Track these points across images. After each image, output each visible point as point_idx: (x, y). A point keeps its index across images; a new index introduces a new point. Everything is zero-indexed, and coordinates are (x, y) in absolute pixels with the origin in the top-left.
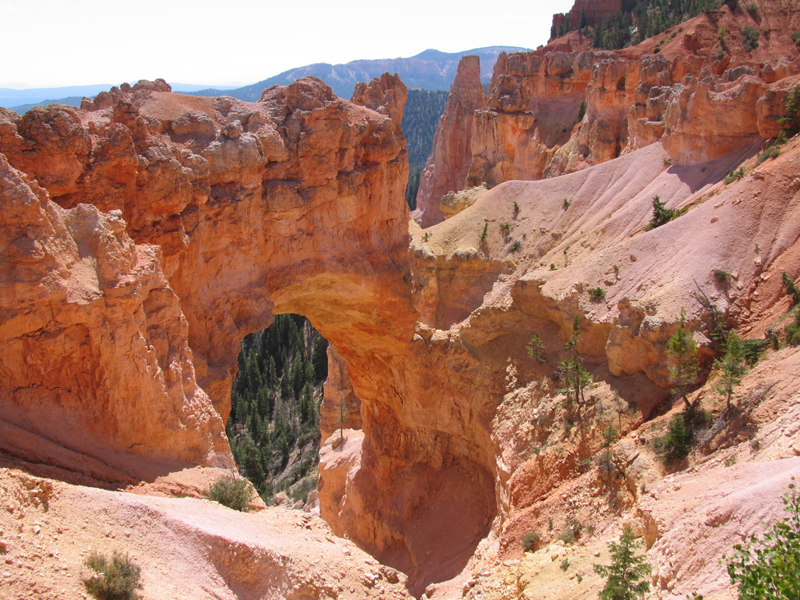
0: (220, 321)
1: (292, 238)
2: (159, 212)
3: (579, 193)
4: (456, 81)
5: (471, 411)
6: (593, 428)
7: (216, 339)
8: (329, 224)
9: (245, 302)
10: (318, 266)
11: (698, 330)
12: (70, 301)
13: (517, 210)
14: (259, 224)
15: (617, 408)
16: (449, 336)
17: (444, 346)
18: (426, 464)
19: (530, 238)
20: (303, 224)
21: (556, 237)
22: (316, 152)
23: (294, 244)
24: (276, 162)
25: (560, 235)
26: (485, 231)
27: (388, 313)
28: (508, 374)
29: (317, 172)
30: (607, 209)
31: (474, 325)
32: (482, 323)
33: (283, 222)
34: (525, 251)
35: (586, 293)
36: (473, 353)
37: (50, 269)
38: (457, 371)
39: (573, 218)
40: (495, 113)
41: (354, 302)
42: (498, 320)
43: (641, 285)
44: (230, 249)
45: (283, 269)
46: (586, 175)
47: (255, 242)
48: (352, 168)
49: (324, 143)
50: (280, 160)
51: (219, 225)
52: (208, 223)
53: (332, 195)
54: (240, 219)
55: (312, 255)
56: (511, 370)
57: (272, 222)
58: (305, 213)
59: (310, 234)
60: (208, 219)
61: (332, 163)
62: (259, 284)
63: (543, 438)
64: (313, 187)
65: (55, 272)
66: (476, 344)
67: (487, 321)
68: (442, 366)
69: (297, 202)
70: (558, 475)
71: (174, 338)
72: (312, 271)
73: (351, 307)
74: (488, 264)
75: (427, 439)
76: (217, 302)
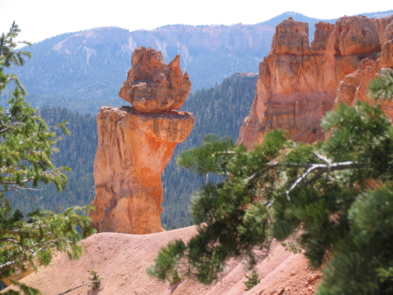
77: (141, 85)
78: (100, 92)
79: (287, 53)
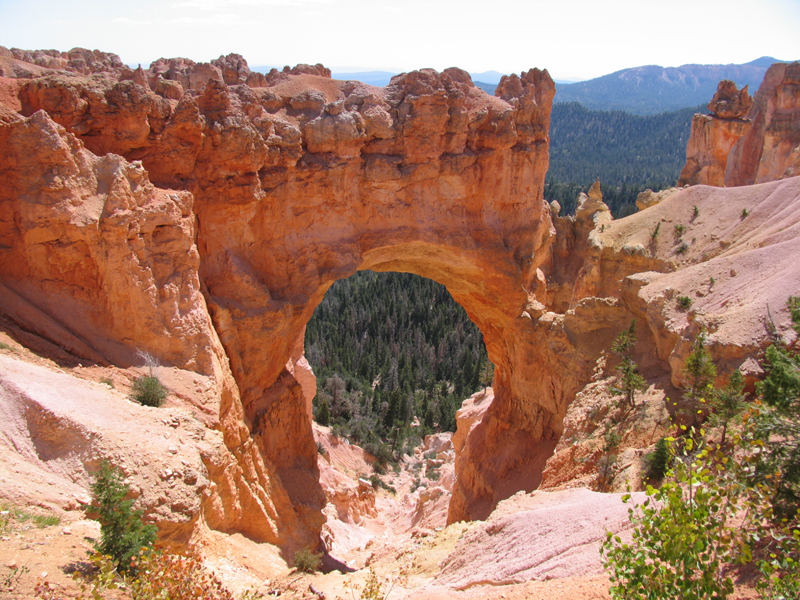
0: (303, 266)
1: (391, 206)
2: (235, 169)
3: (760, 205)
4: (761, 88)
5: (563, 393)
6: (628, 431)
7: (295, 280)
8: (430, 197)
9: (332, 253)
10: (414, 233)
11: (752, 357)
12: (72, 222)
13: (696, 214)
14: (355, 189)
15: (658, 418)
16: (555, 319)
17: (548, 326)
18: (529, 432)
19: (699, 243)
20: (402, 195)
21: (724, 246)
22: (420, 133)
23: (391, 212)
24: (381, 139)
25: (729, 244)
26: (657, 230)
27: (494, 287)
28: (597, 365)
29: (419, 151)
30: (782, 224)
31: (578, 313)
32: (586, 312)
33: (382, 191)
34: (690, 255)
35: (674, 300)
36: (572, 339)
37: (65, 198)
38: (556, 352)
39: (747, 229)
40: (710, 118)
41: (462, 272)
42: (602, 313)
43: (727, 302)
44: (323, 208)
45: (380, 232)
46: (775, 187)
47: (350, 205)
48: (461, 151)
49: (428, 126)
50: (385, 137)
51: (309, 186)
52: (298, 183)
53: (433, 173)
54: (331, 183)
55: (409, 224)
56: (601, 362)
57: (371, 190)
58: (404, 185)
59: (408, 205)
60: (299, 179)
61: (435, 145)
62: (351, 241)
63: (590, 429)
64: (415, 164)
65: (68, 200)
66: (577, 331)
67: (591, 312)
68: (544, 346)
69: (393, 175)
70: (583, 467)
71: (181, 265)
72: (407, 237)
73: (460, 276)
74: (652, 262)
75: (531, 410)
76: (304, 250)
77: (723, 102)
78: (643, 103)
79: (791, 84)
